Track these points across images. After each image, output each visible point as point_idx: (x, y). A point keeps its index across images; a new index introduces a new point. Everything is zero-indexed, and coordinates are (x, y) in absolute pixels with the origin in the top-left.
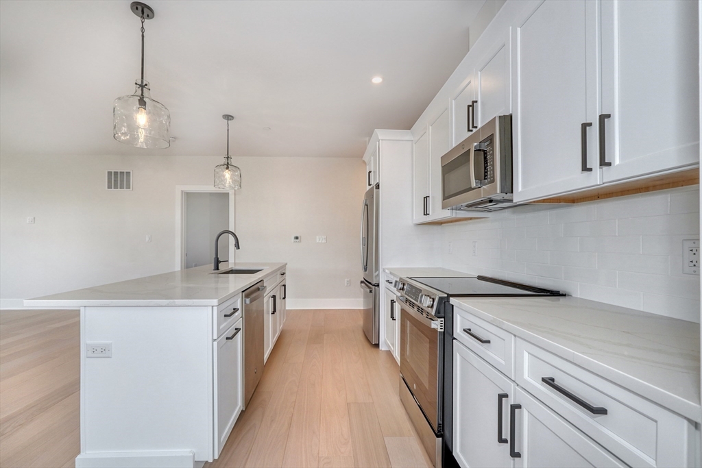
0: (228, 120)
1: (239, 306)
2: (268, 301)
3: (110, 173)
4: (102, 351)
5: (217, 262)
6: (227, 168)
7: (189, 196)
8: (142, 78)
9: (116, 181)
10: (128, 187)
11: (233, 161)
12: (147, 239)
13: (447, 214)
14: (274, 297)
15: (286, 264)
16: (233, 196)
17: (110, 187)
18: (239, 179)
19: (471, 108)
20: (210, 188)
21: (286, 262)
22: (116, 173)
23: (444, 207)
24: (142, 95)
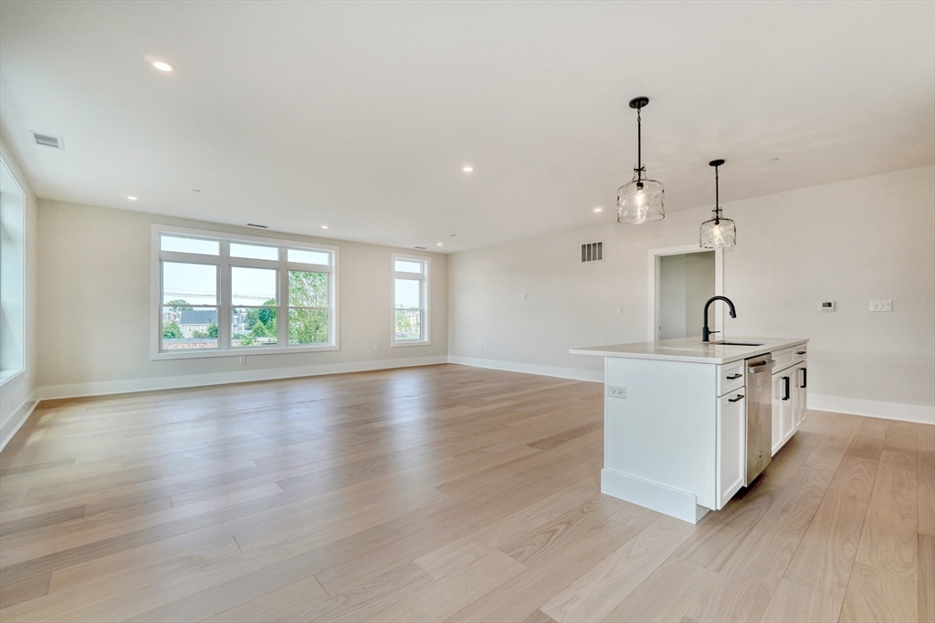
0: (717, 165)
1: (741, 371)
2: (777, 381)
3: (583, 246)
4: (620, 392)
5: (707, 333)
6: (717, 223)
7: (663, 260)
8: (640, 162)
9: (589, 253)
10: (600, 258)
11: (723, 214)
12: (618, 310)
14: (787, 379)
15: (808, 340)
16: (721, 255)
17: (584, 260)
18: (733, 235)
20: (696, 248)
21: (807, 338)
22: (589, 245)
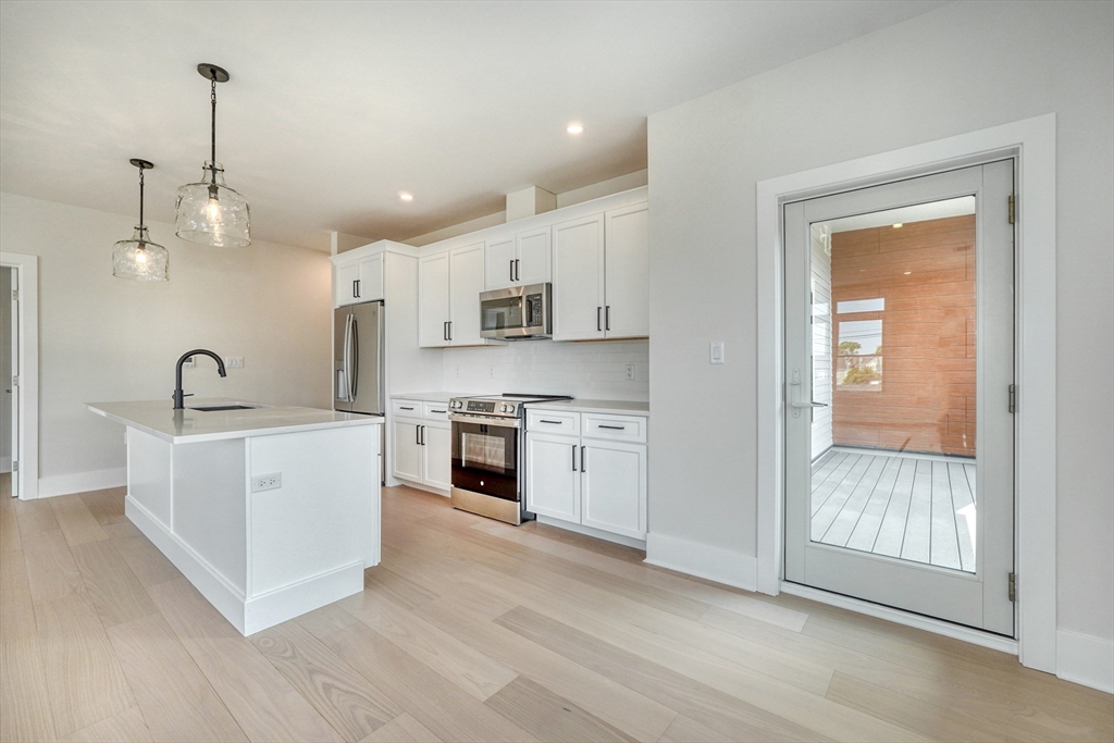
0: (142, 167)
4: (272, 482)
5: (181, 397)
6: (141, 247)
8: (213, 159)
13: (483, 341)
19: (514, 264)
23: (481, 337)
24: (214, 181)
